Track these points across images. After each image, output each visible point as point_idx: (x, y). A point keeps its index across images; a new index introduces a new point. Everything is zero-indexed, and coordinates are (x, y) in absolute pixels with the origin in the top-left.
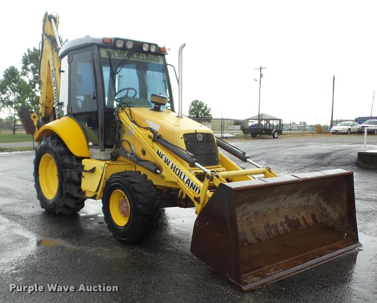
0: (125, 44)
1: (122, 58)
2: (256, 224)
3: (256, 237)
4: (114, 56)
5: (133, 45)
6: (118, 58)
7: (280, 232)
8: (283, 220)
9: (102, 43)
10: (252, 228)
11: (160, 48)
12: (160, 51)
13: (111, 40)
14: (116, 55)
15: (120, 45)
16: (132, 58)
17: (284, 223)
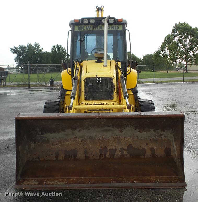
0: (89, 21)
1: (88, 30)
2: (91, 146)
3: (86, 155)
4: (83, 29)
5: (95, 20)
6: (86, 30)
7: (115, 156)
8: (126, 147)
9: (74, 23)
10: (86, 148)
11: (117, 19)
12: (117, 22)
13: (80, 20)
14: (85, 29)
15: (86, 22)
16: (96, 29)
17: (125, 150)
